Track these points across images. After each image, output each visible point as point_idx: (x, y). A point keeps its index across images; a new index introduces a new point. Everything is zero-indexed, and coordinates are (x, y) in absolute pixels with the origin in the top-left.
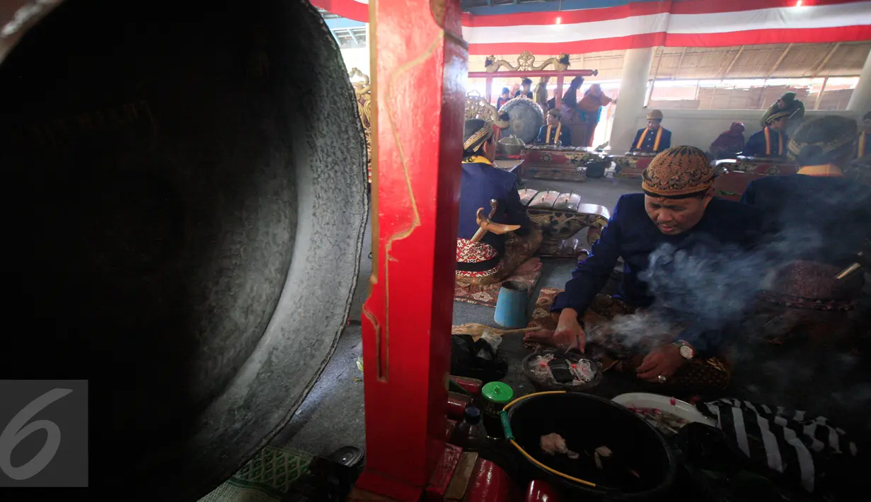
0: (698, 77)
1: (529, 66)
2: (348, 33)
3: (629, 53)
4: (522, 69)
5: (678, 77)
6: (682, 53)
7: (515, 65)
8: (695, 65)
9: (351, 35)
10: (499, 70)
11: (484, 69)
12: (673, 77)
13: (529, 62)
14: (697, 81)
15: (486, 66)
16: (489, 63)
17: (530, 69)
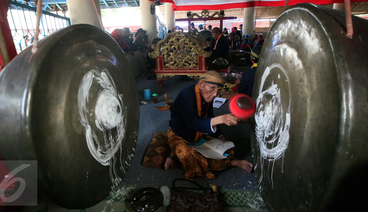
0: (269, 17)
1: (207, 16)
2: (113, 1)
3: (245, 9)
4: (203, 17)
5: (262, 18)
6: (263, 8)
7: (200, 15)
8: (268, 13)
9: (115, 2)
10: (193, 18)
11: (187, 18)
12: (260, 18)
13: (207, 14)
14: (269, 19)
15: (187, 16)
16: (189, 14)
17: (207, 17)
